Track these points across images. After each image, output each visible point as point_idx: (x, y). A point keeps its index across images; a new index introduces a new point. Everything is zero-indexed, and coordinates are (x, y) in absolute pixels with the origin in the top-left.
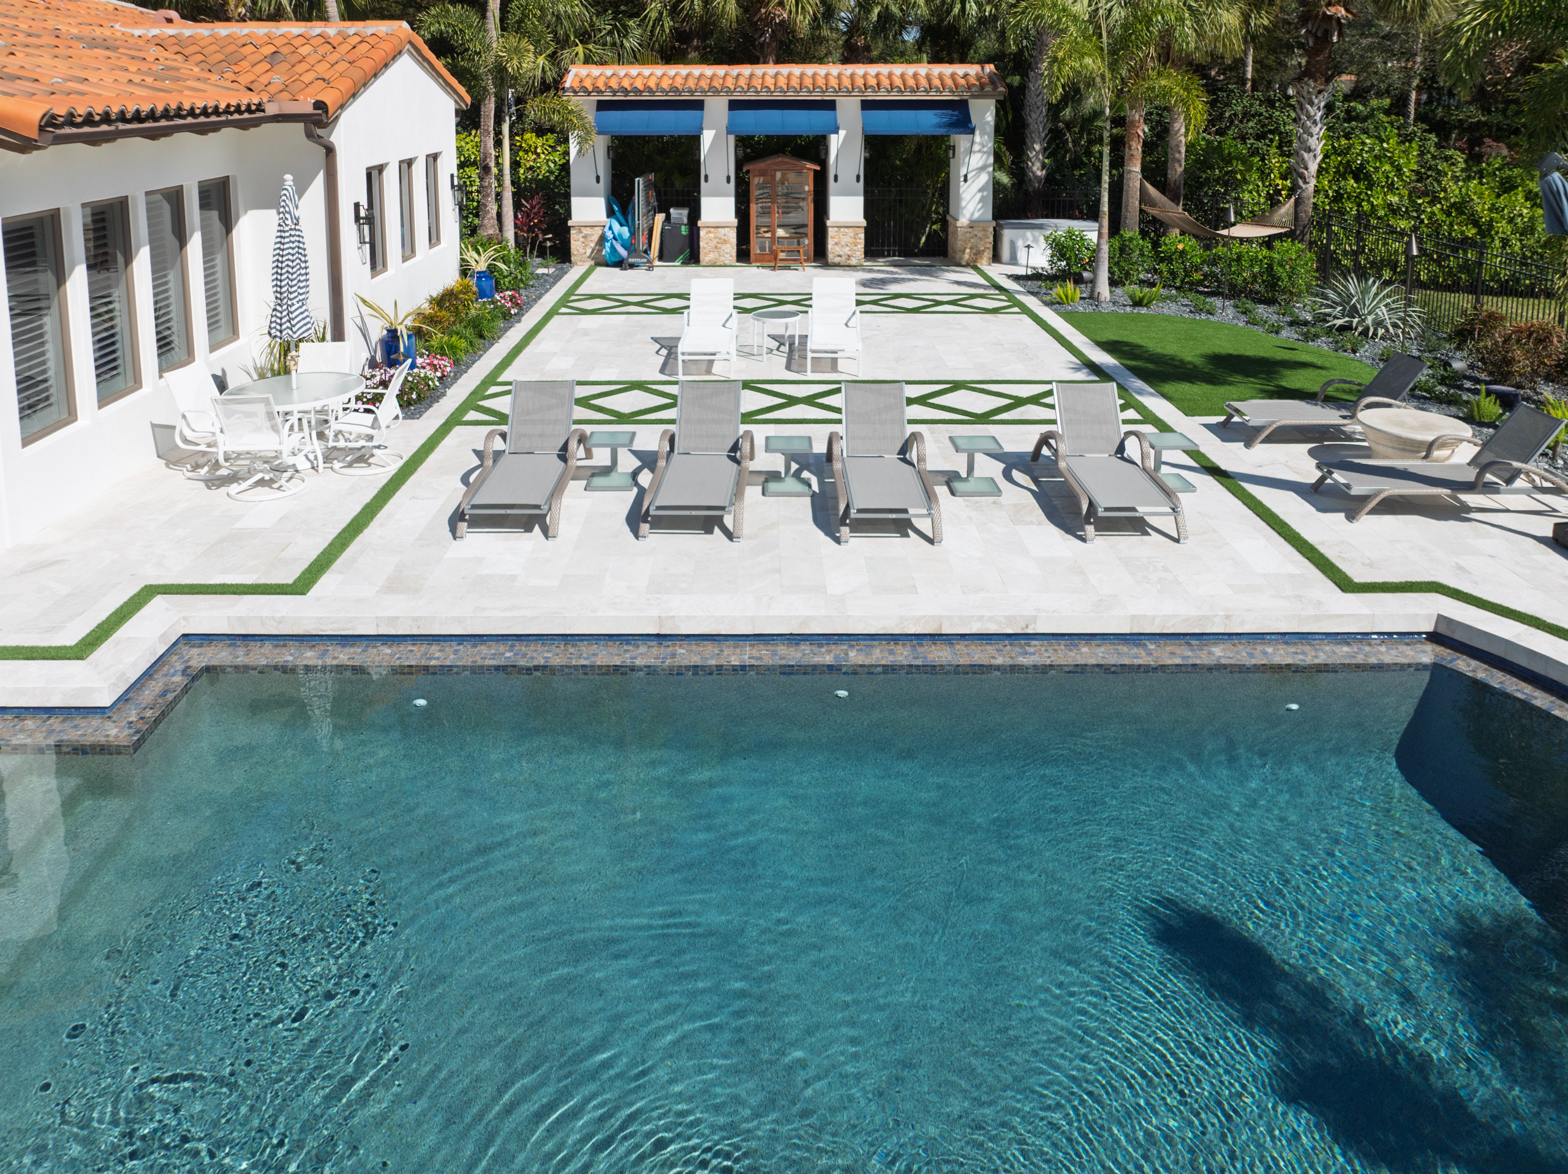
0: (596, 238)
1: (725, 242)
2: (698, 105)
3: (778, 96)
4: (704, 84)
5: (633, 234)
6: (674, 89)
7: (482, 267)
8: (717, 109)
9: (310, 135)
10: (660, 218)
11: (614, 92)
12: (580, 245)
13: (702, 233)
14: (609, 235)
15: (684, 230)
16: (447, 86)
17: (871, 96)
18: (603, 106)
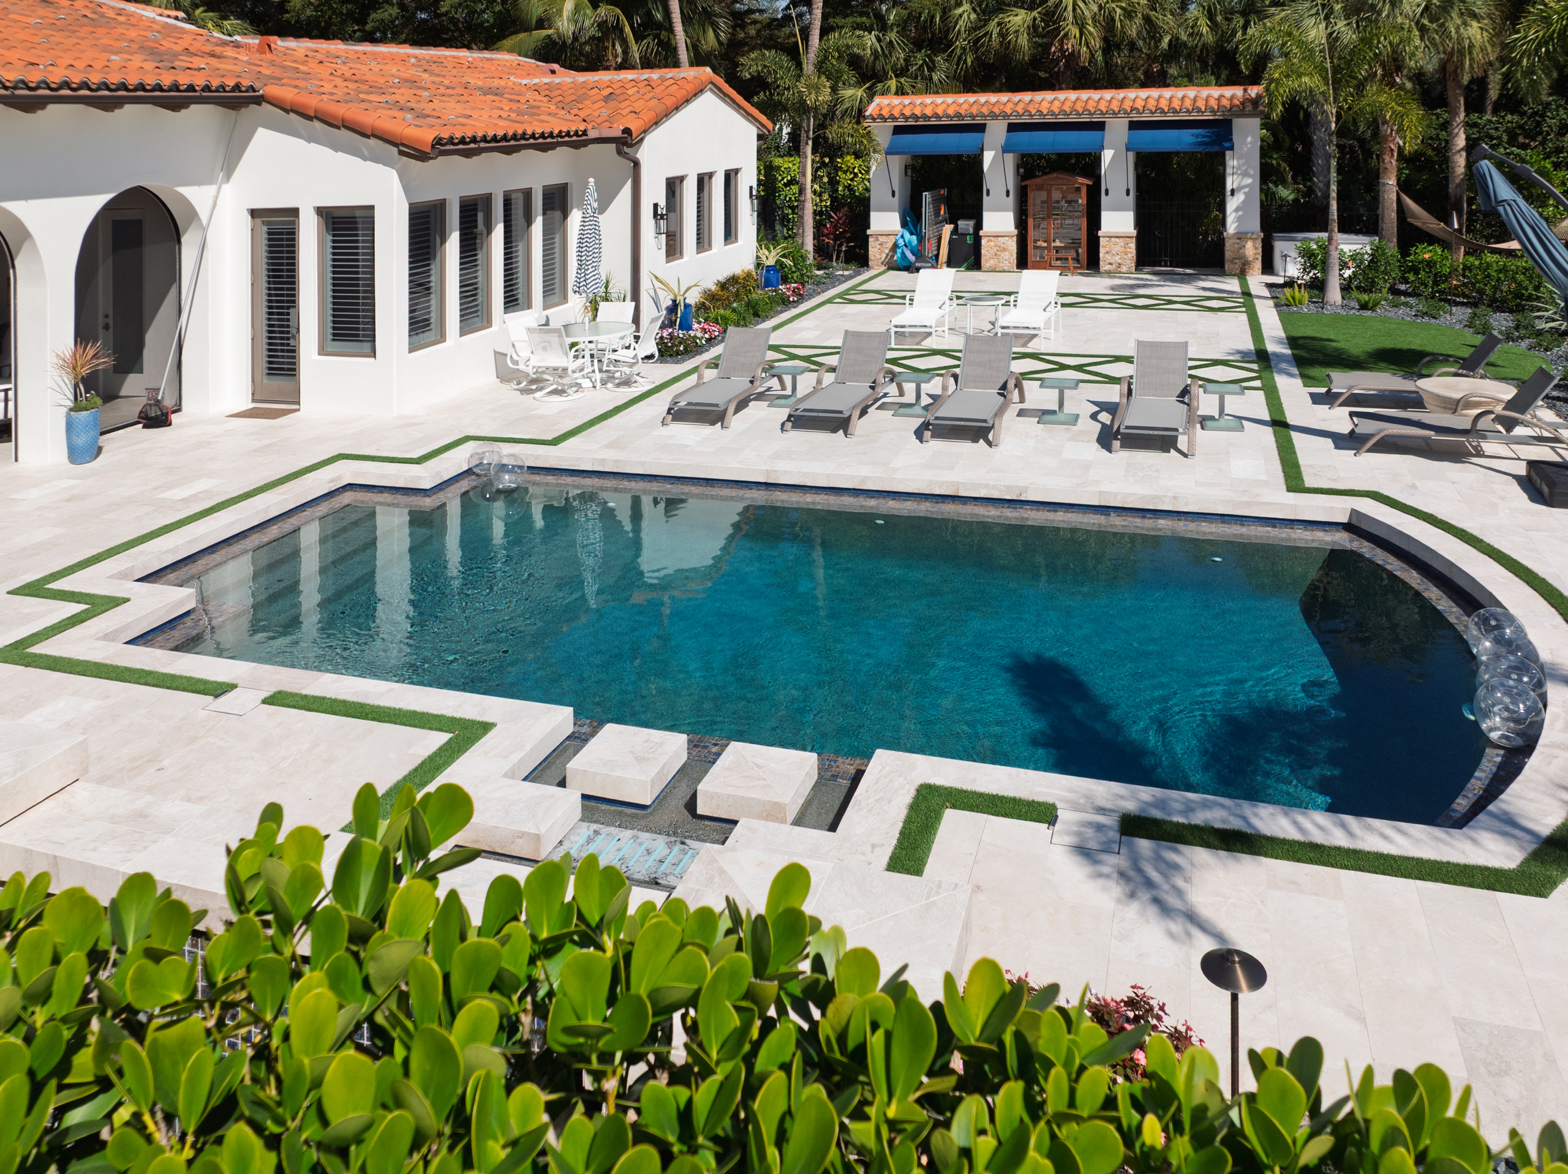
0: (890, 245)
1: (1004, 250)
2: (981, 128)
3: (1050, 119)
4: (985, 111)
5: (921, 239)
6: (959, 115)
7: (771, 262)
8: (997, 132)
9: (619, 152)
10: (948, 229)
11: (906, 118)
12: (877, 252)
13: (984, 242)
14: (901, 242)
15: (969, 240)
16: (748, 116)
17: (1136, 118)
18: (898, 130)
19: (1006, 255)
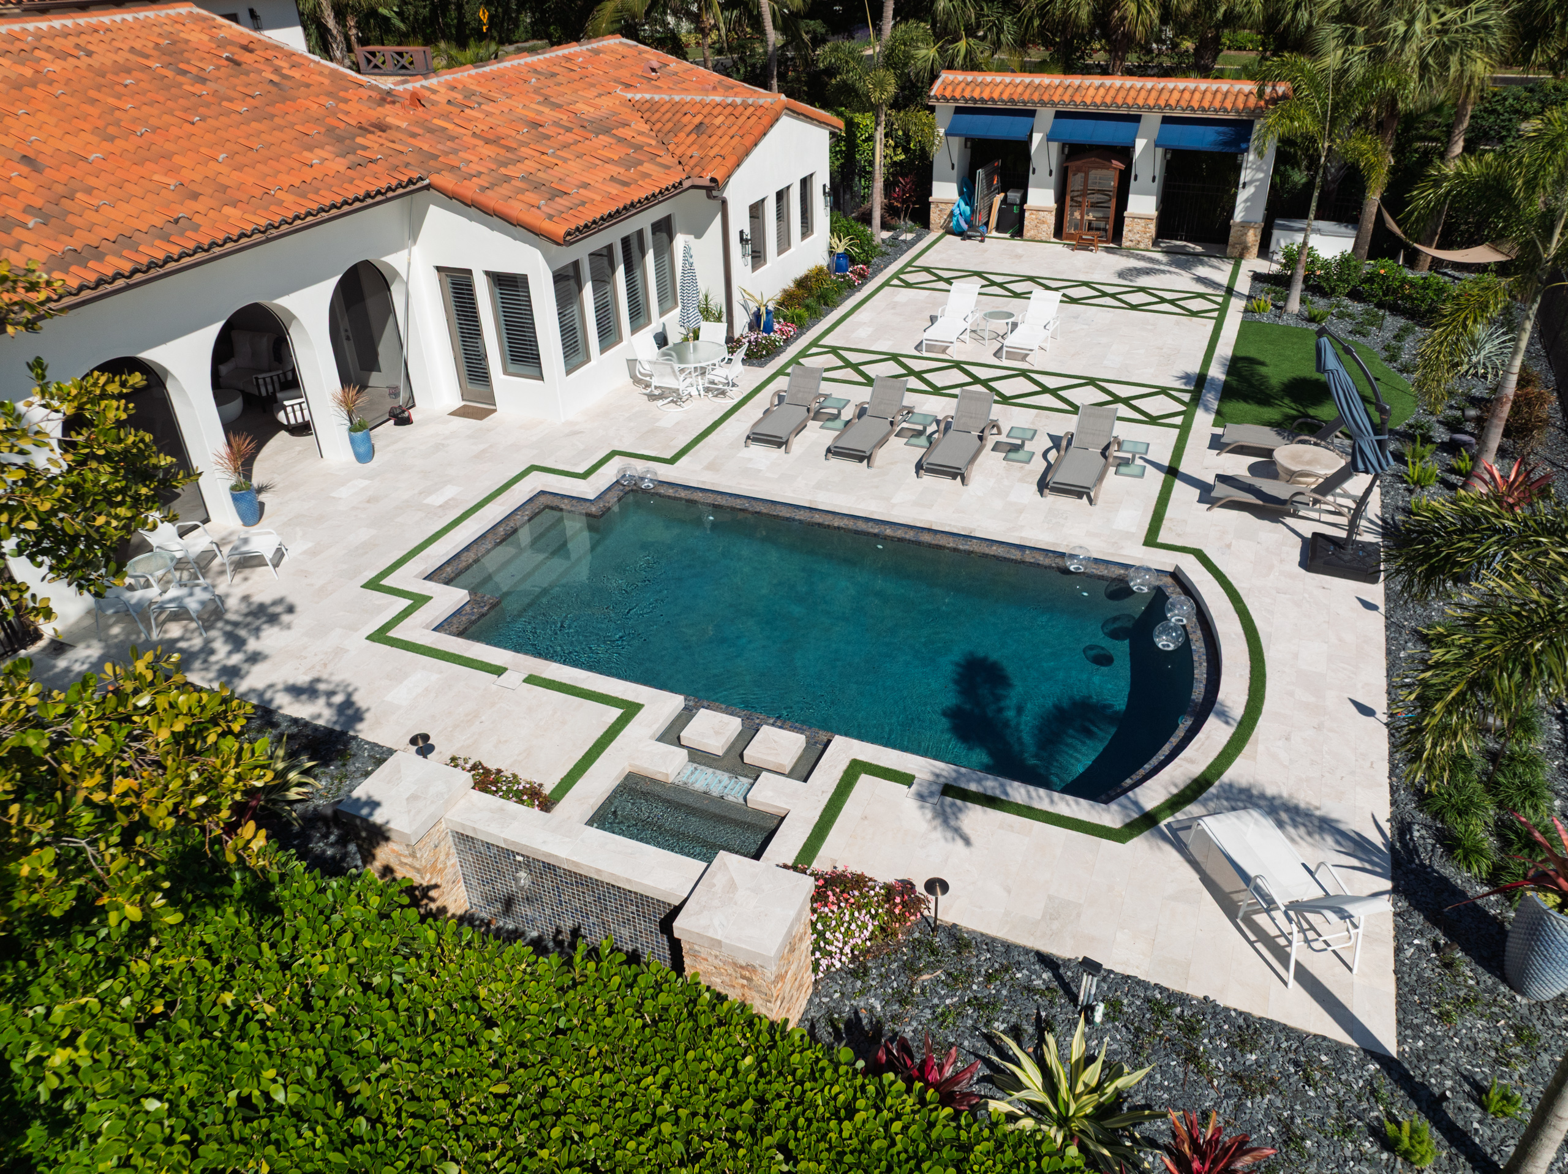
0: (948, 212)
1: (1044, 222)
2: (1032, 113)
3: (1092, 109)
4: (1036, 97)
6: (1012, 101)
7: (841, 250)
8: (1045, 118)
9: (710, 195)
10: (999, 198)
11: (966, 101)
12: (936, 217)
13: (1027, 214)
14: (957, 212)
15: (1016, 210)
16: (820, 123)
17: (1169, 113)
18: (959, 110)
19: (1044, 227)
